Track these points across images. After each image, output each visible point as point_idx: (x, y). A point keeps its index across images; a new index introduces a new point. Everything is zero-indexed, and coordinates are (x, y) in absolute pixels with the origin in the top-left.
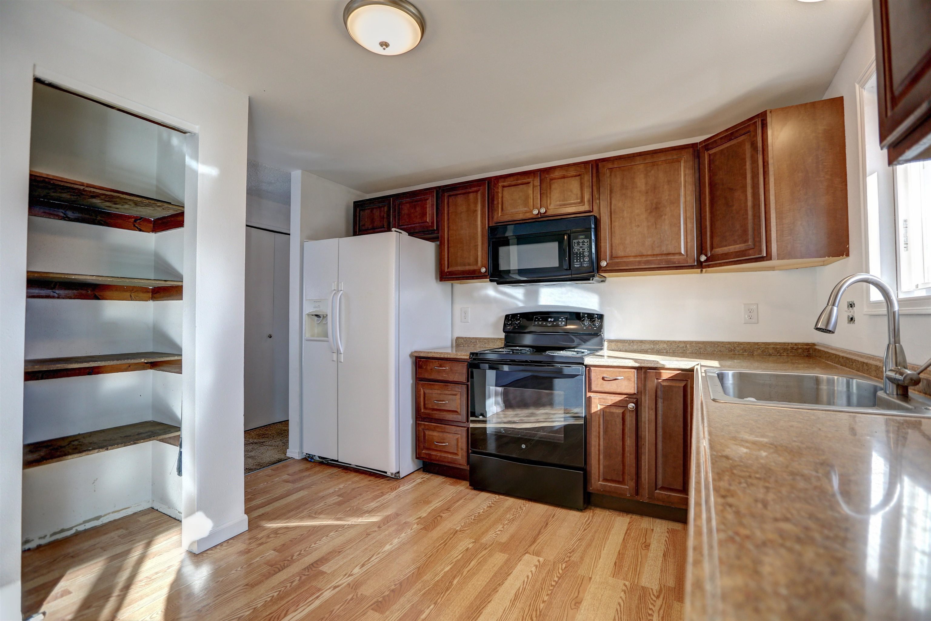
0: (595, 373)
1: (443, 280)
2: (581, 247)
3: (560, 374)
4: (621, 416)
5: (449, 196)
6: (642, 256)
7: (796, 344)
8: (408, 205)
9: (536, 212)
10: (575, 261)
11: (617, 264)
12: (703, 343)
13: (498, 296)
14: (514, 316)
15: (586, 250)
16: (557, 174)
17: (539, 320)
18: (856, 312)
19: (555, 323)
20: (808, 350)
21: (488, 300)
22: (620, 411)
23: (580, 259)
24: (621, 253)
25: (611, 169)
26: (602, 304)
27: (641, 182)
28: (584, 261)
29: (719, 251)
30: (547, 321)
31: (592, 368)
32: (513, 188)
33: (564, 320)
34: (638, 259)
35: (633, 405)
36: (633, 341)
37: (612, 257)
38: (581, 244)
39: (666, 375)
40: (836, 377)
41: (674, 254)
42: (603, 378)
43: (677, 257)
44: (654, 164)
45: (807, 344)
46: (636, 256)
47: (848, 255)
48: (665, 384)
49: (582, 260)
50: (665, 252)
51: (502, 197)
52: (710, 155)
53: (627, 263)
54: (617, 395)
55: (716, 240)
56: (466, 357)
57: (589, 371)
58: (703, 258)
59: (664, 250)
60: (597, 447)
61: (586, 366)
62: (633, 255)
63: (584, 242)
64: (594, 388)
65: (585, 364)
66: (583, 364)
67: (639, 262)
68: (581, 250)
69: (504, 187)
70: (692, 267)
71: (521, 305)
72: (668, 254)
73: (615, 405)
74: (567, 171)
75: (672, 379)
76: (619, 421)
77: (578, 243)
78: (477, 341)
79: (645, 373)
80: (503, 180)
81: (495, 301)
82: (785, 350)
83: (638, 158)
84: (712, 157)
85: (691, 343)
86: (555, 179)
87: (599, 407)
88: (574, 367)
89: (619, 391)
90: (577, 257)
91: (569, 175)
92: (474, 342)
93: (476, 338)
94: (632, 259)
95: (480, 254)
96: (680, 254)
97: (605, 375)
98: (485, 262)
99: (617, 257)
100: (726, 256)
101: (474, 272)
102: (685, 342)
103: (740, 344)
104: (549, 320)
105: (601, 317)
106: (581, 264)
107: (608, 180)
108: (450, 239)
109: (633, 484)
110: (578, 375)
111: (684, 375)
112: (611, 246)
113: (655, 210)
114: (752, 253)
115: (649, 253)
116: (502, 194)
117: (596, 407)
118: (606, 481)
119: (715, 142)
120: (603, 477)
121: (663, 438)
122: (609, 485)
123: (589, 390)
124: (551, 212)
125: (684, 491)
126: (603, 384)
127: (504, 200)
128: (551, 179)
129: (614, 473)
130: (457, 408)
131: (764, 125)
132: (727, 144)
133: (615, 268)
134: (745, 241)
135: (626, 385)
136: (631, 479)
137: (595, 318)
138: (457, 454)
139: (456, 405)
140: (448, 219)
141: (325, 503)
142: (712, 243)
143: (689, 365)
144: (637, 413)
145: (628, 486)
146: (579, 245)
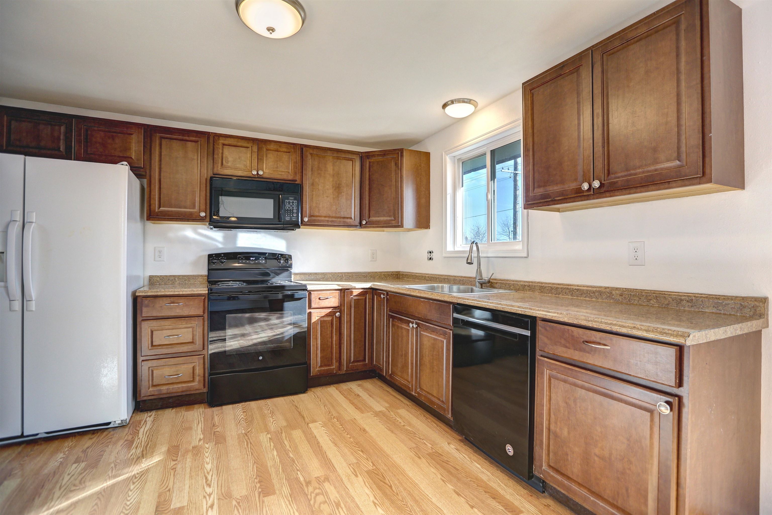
0: (314, 295)
1: (151, 219)
2: (291, 206)
3: (292, 298)
4: (330, 322)
5: (161, 138)
6: (329, 217)
7: (393, 272)
8: (102, 134)
9: (255, 173)
10: (286, 215)
11: (314, 221)
12: (351, 273)
14: (218, 256)
15: (295, 208)
16: (272, 147)
17: (242, 259)
18: (434, 256)
19: (256, 262)
20: (397, 274)
21: (186, 241)
22: (329, 319)
23: (290, 215)
24: (317, 214)
25: (311, 154)
26: (288, 247)
27: (330, 168)
28: (293, 216)
29: (373, 219)
30: (250, 259)
31: (312, 292)
32: (233, 148)
33: (263, 259)
34: (327, 219)
35: (339, 313)
37: (311, 216)
38: (291, 204)
39: (356, 292)
40: (445, 285)
41: (348, 218)
42: (319, 299)
43: (349, 220)
44: (338, 158)
45: (397, 272)
46: (325, 217)
47: (429, 229)
48: (355, 298)
49: (291, 215)
50: (343, 216)
51: (222, 153)
52: (370, 162)
53: (319, 221)
54: (327, 309)
55: (372, 213)
56: (204, 292)
57: (310, 295)
58: (364, 222)
60: (316, 346)
61: (308, 291)
62: (324, 215)
63: (294, 202)
64: (313, 305)
65: (308, 290)
66: (306, 290)
67: (328, 221)
68: (291, 208)
69: (224, 145)
70: (356, 226)
71: (220, 246)
72: (344, 218)
73: (327, 315)
74: (280, 147)
75: (360, 294)
76: (329, 325)
77: (289, 202)
78: (176, 279)
79: (344, 292)
80: (224, 138)
81: (195, 242)
82: (389, 275)
83: (329, 152)
84: (371, 164)
85: (345, 273)
86: (270, 150)
87: (317, 318)
88: (300, 292)
89: (329, 305)
90: (288, 213)
91: (281, 150)
92: (172, 280)
93: (174, 276)
94: (323, 218)
95: (197, 199)
96: (351, 218)
97: (321, 296)
98: (203, 207)
99: (313, 216)
100: (378, 222)
101: (191, 214)
102: (341, 273)
103: (369, 273)
104: (251, 259)
105: (290, 257)
106: (291, 218)
107: (310, 162)
108: (162, 180)
109: (338, 364)
110: (303, 298)
111: (365, 292)
112: (310, 208)
113: (338, 188)
114: (394, 223)
115: (334, 215)
116: (223, 150)
117: (314, 319)
118: (321, 366)
119: (374, 156)
120: (319, 365)
121: (354, 331)
122: (323, 368)
123: (310, 307)
124: (266, 175)
125: (364, 360)
126: (319, 302)
127: (224, 156)
128: (267, 150)
129: (326, 361)
130: (193, 339)
131: (402, 156)
132: (380, 159)
133: (313, 223)
134: (390, 216)
135: (334, 301)
136: (336, 362)
137: (287, 258)
138: (193, 381)
139: (191, 337)
140: (160, 161)
141: (69, 474)
142: (370, 214)
143: (368, 285)
144: (340, 318)
145: (334, 366)
146: (289, 204)
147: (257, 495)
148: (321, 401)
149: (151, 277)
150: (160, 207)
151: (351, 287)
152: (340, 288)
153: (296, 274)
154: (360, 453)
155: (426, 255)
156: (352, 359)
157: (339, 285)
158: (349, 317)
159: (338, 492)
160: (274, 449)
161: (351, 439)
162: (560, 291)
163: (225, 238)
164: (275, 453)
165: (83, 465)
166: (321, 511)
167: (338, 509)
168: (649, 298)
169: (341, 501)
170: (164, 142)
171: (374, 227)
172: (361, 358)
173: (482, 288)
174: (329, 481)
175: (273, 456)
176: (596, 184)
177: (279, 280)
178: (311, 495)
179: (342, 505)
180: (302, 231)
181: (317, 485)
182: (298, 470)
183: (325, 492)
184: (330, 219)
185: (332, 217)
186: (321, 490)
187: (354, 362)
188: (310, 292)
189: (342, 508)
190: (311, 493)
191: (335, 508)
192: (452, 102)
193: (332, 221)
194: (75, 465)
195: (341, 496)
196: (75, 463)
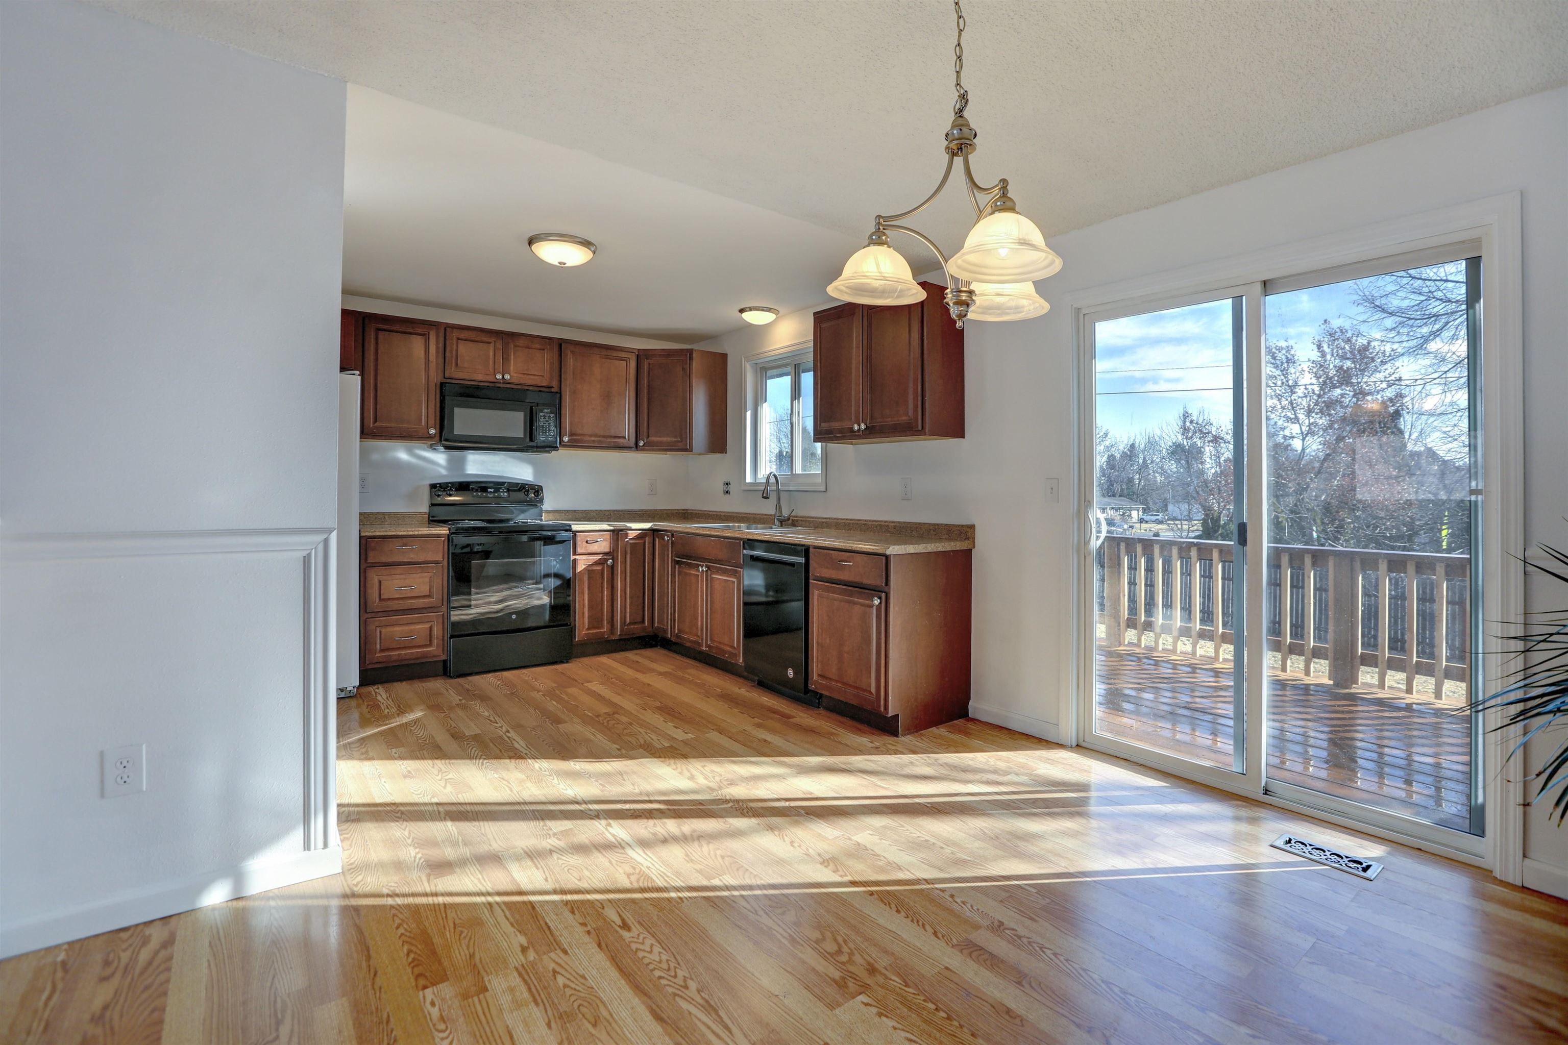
0: (580, 537)
1: (365, 437)
2: (547, 421)
3: (550, 541)
4: (600, 572)
5: (379, 330)
6: (596, 436)
7: (678, 510)
9: (499, 377)
10: (540, 434)
11: (576, 441)
12: (622, 511)
13: (413, 460)
14: (442, 486)
15: (551, 424)
16: (521, 342)
17: (477, 490)
18: (732, 488)
19: (496, 495)
21: (401, 467)
22: (599, 568)
23: (546, 433)
24: (579, 432)
25: (572, 352)
26: (536, 473)
27: (597, 370)
28: (549, 435)
29: (654, 439)
30: (487, 491)
31: (577, 534)
32: (471, 344)
33: (505, 490)
34: (593, 439)
35: (611, 561)
37: (571, 435)
38: (547, 418)
39: (632, 535)
40: (742, 524)
41: (619, 437)
42: (587, 542)
43: (621, 441)
44: (607, 357)
46: (591, 436)
47: (726, 453)
48: (631, 542)
50: (614, 435)
51: (457, 350)
52: (649, 364)
53: (582, 441)
54: (596, 555)
55: (652, 431)
56: (445, 532)
57: (575, 536)
58: (641, 443)
59: (613, 433)
61: (573, 532)
62: (589, 434)
63: (549, 416)
64: (579, 551)
65: (573, 530)
66: (571, 530)
67: (594, 441)
68: (547, 424)
69: (458, 339)
70: (629, 448)
71: (444, 472)
72: (615, 437)
73: (596, 563)
74: (532, 342)
75: (637, 537)
76: (598, 576)
79: (618, 534)
80: (458, 331)
81: (411, 468)
82: (673, 514)
83: (595, 348)
84: (651, 366)
85: (614, 511)
86: (519, 346)
87: (584, 567)
88: (563, 534)
89: (599, 551)
90: (542, 431)
91: (534, 347)
94: (587, 438)
95: (425, 411)
96: (624, 438)
97: (588, 539)
98: (432, 422)
99: (576, 435)
100: (660, 444)
101: (416, 430)
103: (646, 511)
104: (489, 490)
105: (541, 488)
106: (546, 438)
107: (570, 362)
108: (378, 385)
109: (609, 626)
110: (566, 541)
111: (644, 533)
112: (571, 423)
113: (607, 398)
114: (680, 445)
115: (602, 433)
116: (457, 346)
117: (580, 567)
118: (589, 629)
119: (654, 355)
120: (587, 627)
121: (630, 584)
122: (591, 632)
123: (575, 553)
124: (515, 381)
125: (643, 621)
126: (586, 547)
127: (459, 354)
128: (515, 346)
129: (595, 622)
130: (430, 592)
131: (691, 359)
132: (663, 360)
133: (574, 444)
134: (675, 436)
135: (603, 545)
136: (608, 623)
137: (538, 490)
138: (430, 645)
139: (427, 588)
140: (376, 360)
142: (648, 432)
143: (647, 525)
144: (612, 567)
145: (605, 628)
146: (544, 418)
150: (375, 421)
151: (625, 528)
152: (612, 528)
153: (548, 512)
155: (722, 488)
156: (628, 620)
157: (609, 525)
158: (623, 565)
163: (450, 461)
170: (381, 335)
171: (654, 450)
172: (639, 619)
173: (782, 526)
174: (619, 714)
175: (554, 704)
176: (863, 426)
177: (527, 519)
179: (635, 724)
180: (562, 454)
181: (607, 717)
182: (583, 710)
183: (617, 720)
184: (597, 439)
185: (600, 436)
186: (612, 719)
187: (630, 624)
188: (575, 533)
190: (604, 720)
191: (629, 726)
192: (750, 309)
193: (600, 442)
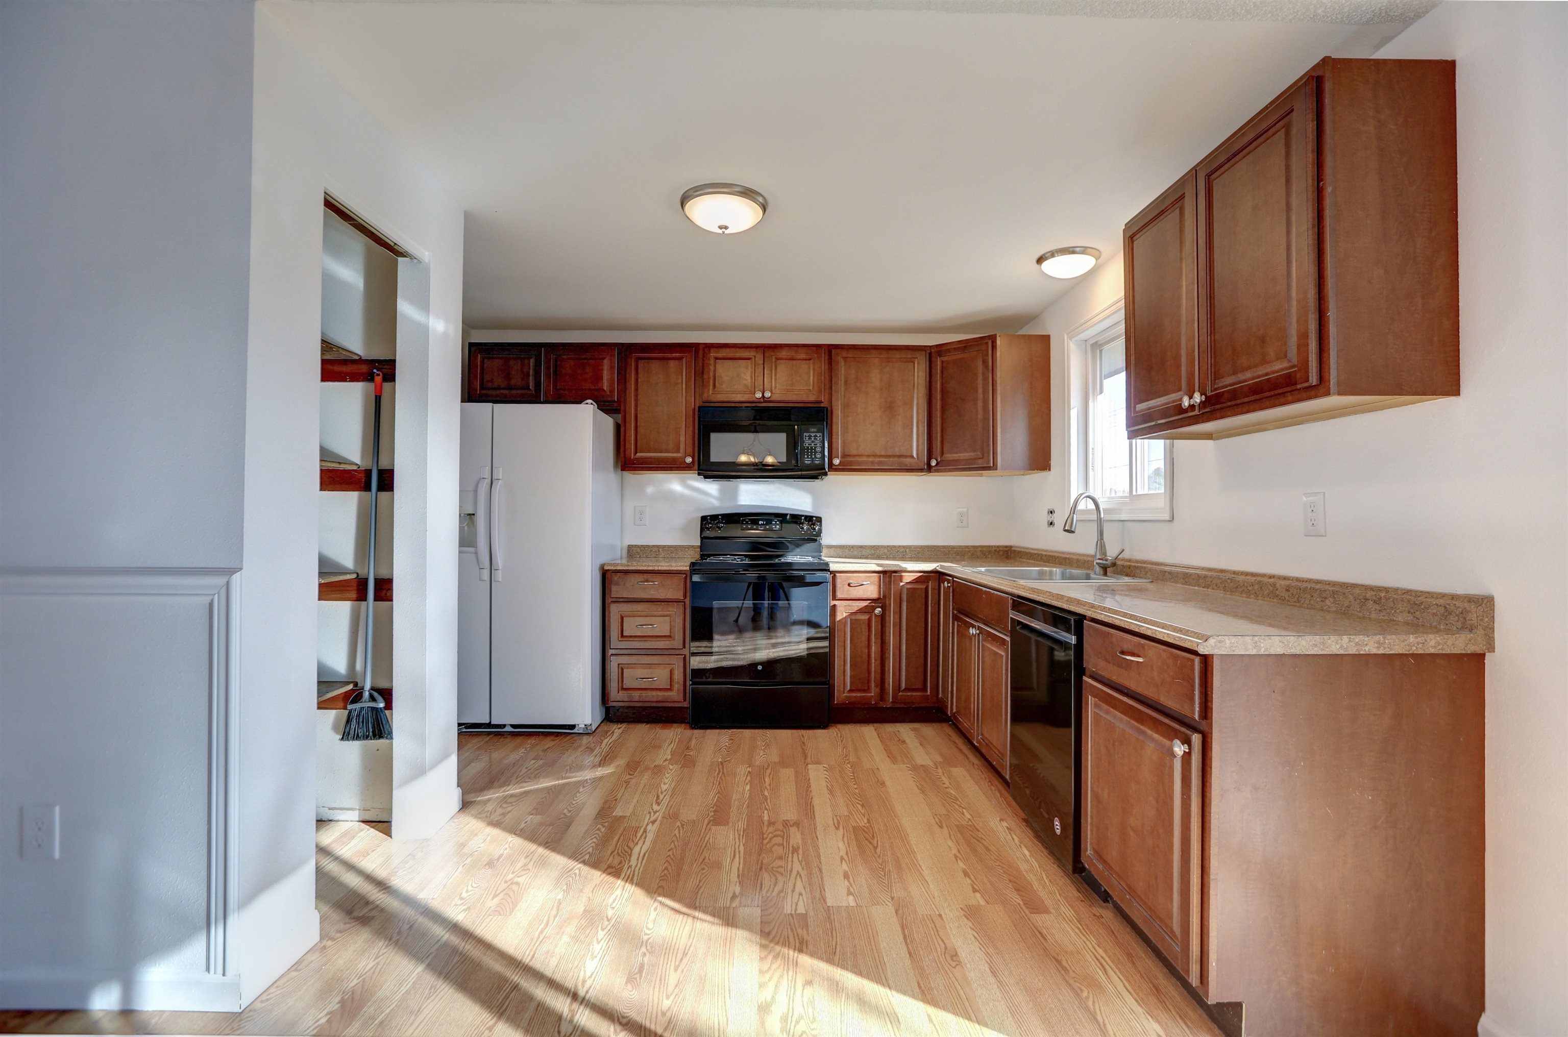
0: (840, 578)
1: (627, 469)
2: (813, 442)
4: (867, 622)
5: (638, 359)
6: (875, 456)
7: (998, 547)
8: (572, 363)
9: (759, 395)
10: (806, 456)
11: (850, 463)
12: (921, 547)
13: (687, 492)
14: (714, 517)
15: (818, 445)
16: (784, 353)
17: (747, 523)
18: (1055, 518)
19: (768, 527)
20: (1007, 551)
21: (672, 497)
22: (865, 617)
23: (812, 454)
24: (854, 452)
25: (845, 358)
26: (815, 504)
27: (876, 377)
28: (815, 457)
29: (949, 456)
30: (758, 524)
31: (837, 574)
32: (731, 362)
33: (778, 522)
34: (871, 459)
35: (880, 609)
36: (853, 547)
37: (845, 456)
38: (813, 438)
39: (908, 578)
41: (906, 457)
42: (849, 585)
43: (908, 460)
44: (888, 361)
45: (1006, 547)
46: (868, 456)
47: (1050, 470)
48: (909, 586)
49: (813, 456)
50: (897, 454)
51: (715, 371)
52: (942, 362)
53: (858, 463)
54: (862, 602)
55: (946, 447)
56: (685, 568)
57: (834, 578)
58: (934, 463)
59: (897, 451)
60: (843, 657)
61: (831, 572)
62: (866, 454)
63: (816, 436)
64: (839, 595)
65: (831, 570)
66: (829, 570)
67: (872, 463)
68: (813, 445)
69: (716, 358)
70: (921, 470)
71: (717, 503)
72: (900, 456)
73: (861, 611)
74: (796, 352)
75: (917, 581)
76: (865, 628)
77: (810, 437)
78: (660, 550)
79: (890, 577)
80: (716, 350)
81: (682, 498)
82: (990, 552)
83: (874, 352)
84: (944, 365)
86: (782, 359)
87: (845, 615)
88: (819, 574)
89: (865, 596)
90: (808, 452)
91: (799, 357)
92: (656, 552)
93: (658, 546)
94: (864, 459)
95: (682, 439)
96: (912, 457)
97: (851, 581)
98: (690, 450)
99: (849, 456)
100: (956, 462)
101: (674, 460)
102: (903, 547)
103: (953, 547)
104: (760, 522)
105: (819, 520)
106: (813, 461)
107: (842, 370)
108: (638, 415)
109: (878, 690)
110: (822, 583)
111: (926, 578)
112: (844, 443)
113: (889, 408)
114: (981, 463)
115: (883, 453)
116: (715, 366)
117: (841, 615)
118: (851, 691)
119: (948, 351)
120: (848, 688)
121: (907, 640)
122: (854, 694)
123: (834, 598)
124: (776, 397)
125: (924, 689)
126: (848, 591)
127: (717, 374)
128: (777, 359)
129: (860, 683)
130: (670, 632)
131: (994, 347)
132: (959, 356)
133: (847, 467)
134: (974, 451)
135: (871, 590)
136: (876, 686)
137: (813, 521)
138: (670, 690)
139: (668, 629)
140: (636, 390)
141: (526, 768)
142: (943, 448)
143: (929, 566)
144: (883, 617)
145: (873, 692)
146: (810, 438)
147: (706, 821)
148: (842, 741)
149: (630, 547)
150: (637, 451)
151: (901, 569)
152: (882, 568)
153: (828, 547)
154: (860, 807)
155: (1045, 518)
156: (903, 686)
157: (878, 565)
158: (897, 616)
159: (803, 839)
160: (749, 784)
161: (857, 791)
162: (1209, 583)
163: (722, 491)
164: (748, 787)
165: (541, 762)
166: (771, 851)
167: (793, 854)
168: (1324, 595)
169: (801, 847)
170: (641, 364)
171: (950, 470)
172: (919, 685)
173: (1105, 574)
174: (798, 827)
175: (744, 790)
176: (1198, 398)
177: (796, 557)
178: (768, 835)
179: (801, 852)
180: (833, 478)
181: (781, 828)
182: (766, 809)
183: (787, 837)
184: (877, 459)
185: (880, 456)
186: (784, 832)
187: (906, 690)
188: (834, 573)
189: (798, 854)
190: (771, 833)
191: (790, 852)
192: (1053, 254)
193: (880, 463)
194: (533, 762)
195: (805, 843)
196: (534, 759)
